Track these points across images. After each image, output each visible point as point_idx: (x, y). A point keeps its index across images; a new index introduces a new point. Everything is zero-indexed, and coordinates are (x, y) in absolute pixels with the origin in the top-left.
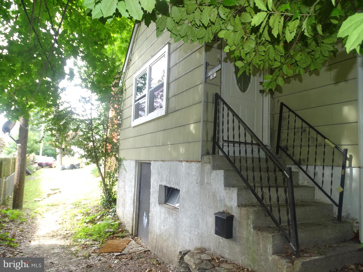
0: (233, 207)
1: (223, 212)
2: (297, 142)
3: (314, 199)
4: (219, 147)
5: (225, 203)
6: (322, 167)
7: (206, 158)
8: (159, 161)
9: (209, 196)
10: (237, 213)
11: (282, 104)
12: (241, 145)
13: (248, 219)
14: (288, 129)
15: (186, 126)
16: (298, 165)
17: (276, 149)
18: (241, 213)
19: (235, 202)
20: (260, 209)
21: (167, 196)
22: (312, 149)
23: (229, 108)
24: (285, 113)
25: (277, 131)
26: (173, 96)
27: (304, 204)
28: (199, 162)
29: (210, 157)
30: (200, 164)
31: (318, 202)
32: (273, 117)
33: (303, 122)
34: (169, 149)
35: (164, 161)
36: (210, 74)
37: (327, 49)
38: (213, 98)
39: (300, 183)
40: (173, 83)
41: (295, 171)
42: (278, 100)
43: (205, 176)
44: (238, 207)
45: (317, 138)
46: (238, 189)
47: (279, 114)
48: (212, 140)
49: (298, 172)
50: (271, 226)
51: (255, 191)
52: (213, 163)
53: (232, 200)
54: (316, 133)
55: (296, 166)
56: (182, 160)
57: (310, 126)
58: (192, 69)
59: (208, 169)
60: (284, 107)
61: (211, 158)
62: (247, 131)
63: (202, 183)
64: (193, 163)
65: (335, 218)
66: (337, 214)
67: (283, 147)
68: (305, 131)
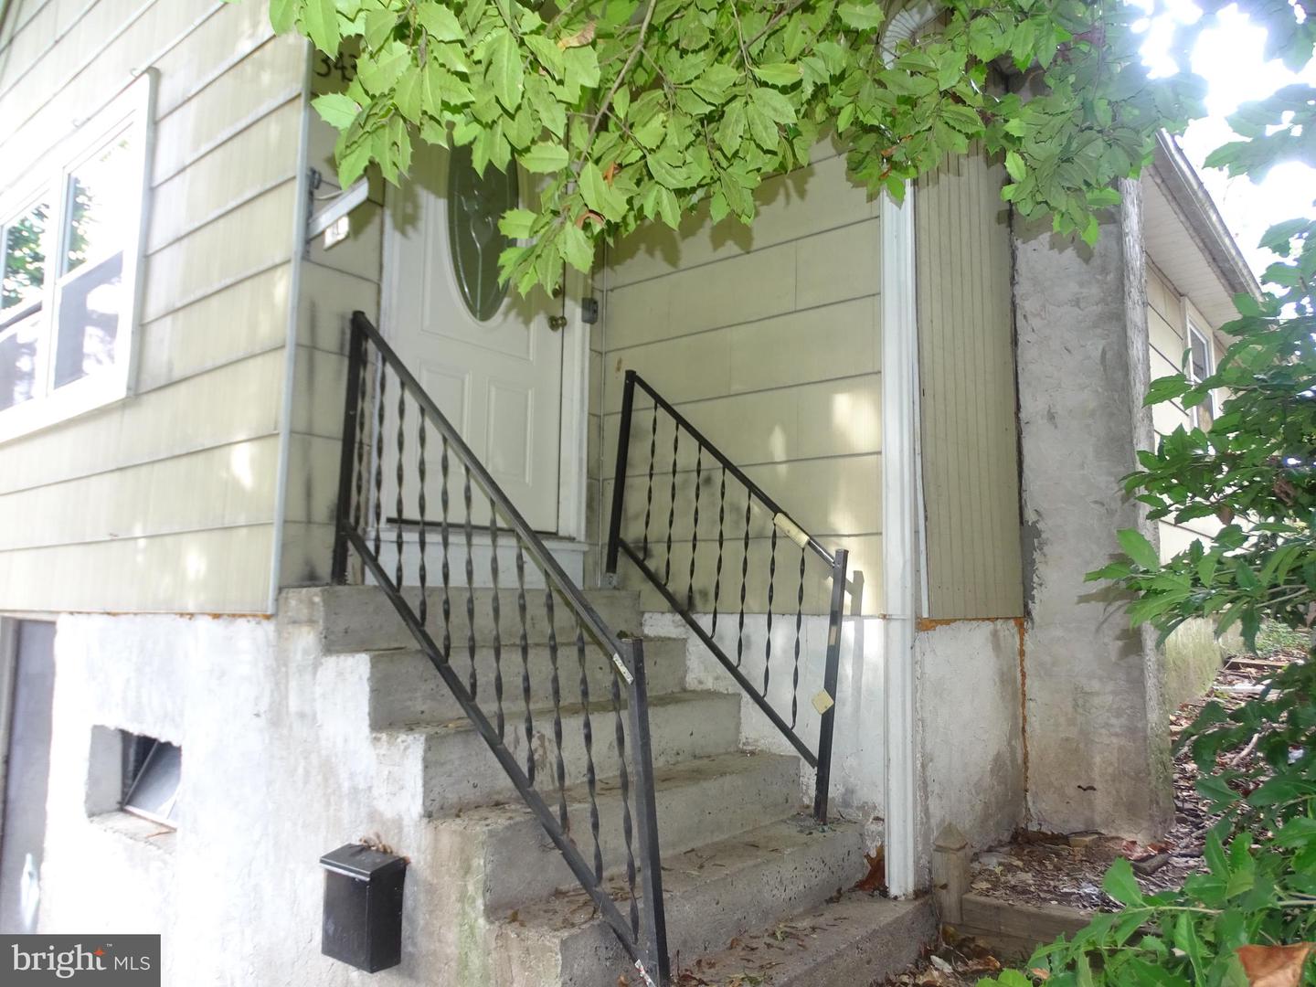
0: (406, 821)
1: (365, 848)
2: (683, 527)
3: (737, 741)
4: (361, 548)
5: (375, 802)
6: (766, 617)
7: (297, 600)
8: (93, 616)
9: (307, 773)
10: (423, 848)
11: (632, 378)
12: (476, 540)
13: (466, 873)
14: (651, 475)
15: (217, 452)
16: (685, 615)
17: (606, 551)
18: (436, 848)
19: (413, 796)
20: (518, 819)
21: (135, 775)
22: (733, 550)
23: (407, 380)
24: (642, 413)
25: (613, 482)
26: (164, 316)
27: (699, 769)
28: (268, 617)
29: (316, 595)
30: (269, 627)
31: (752, 753)
32: (600, 428)
33: (703, 448)
34: (140, 558)
35: (114, 614)
36: (324, 219)
37: (772, 114)
38: (343, 333)
39: (691, 681)
40: (167, 252)
41: (674, 636)
42: (620, 362)
43: (293, 684)
44: (425, 820)
45: (749, 508)
46: (426, 740)
47: (620, 416)
48: (331, 518)
49: (685, 640)
50: (564, 888)
51: (502, 743)
52: (327, 619)
53: (402, 788)
54: (747, 490)
55: (678, 617)
56: (191, 609)
57: (727, 465)
58: (248, 195)
59: (306, 652)
60: (637, 388)
61: (317, 599)
62: (477, 481)
63: (276, 717)
64: (241, 622)
65: (808, 807)
66: (813, 792)
67: (632, 545)
68: (708, 481)
